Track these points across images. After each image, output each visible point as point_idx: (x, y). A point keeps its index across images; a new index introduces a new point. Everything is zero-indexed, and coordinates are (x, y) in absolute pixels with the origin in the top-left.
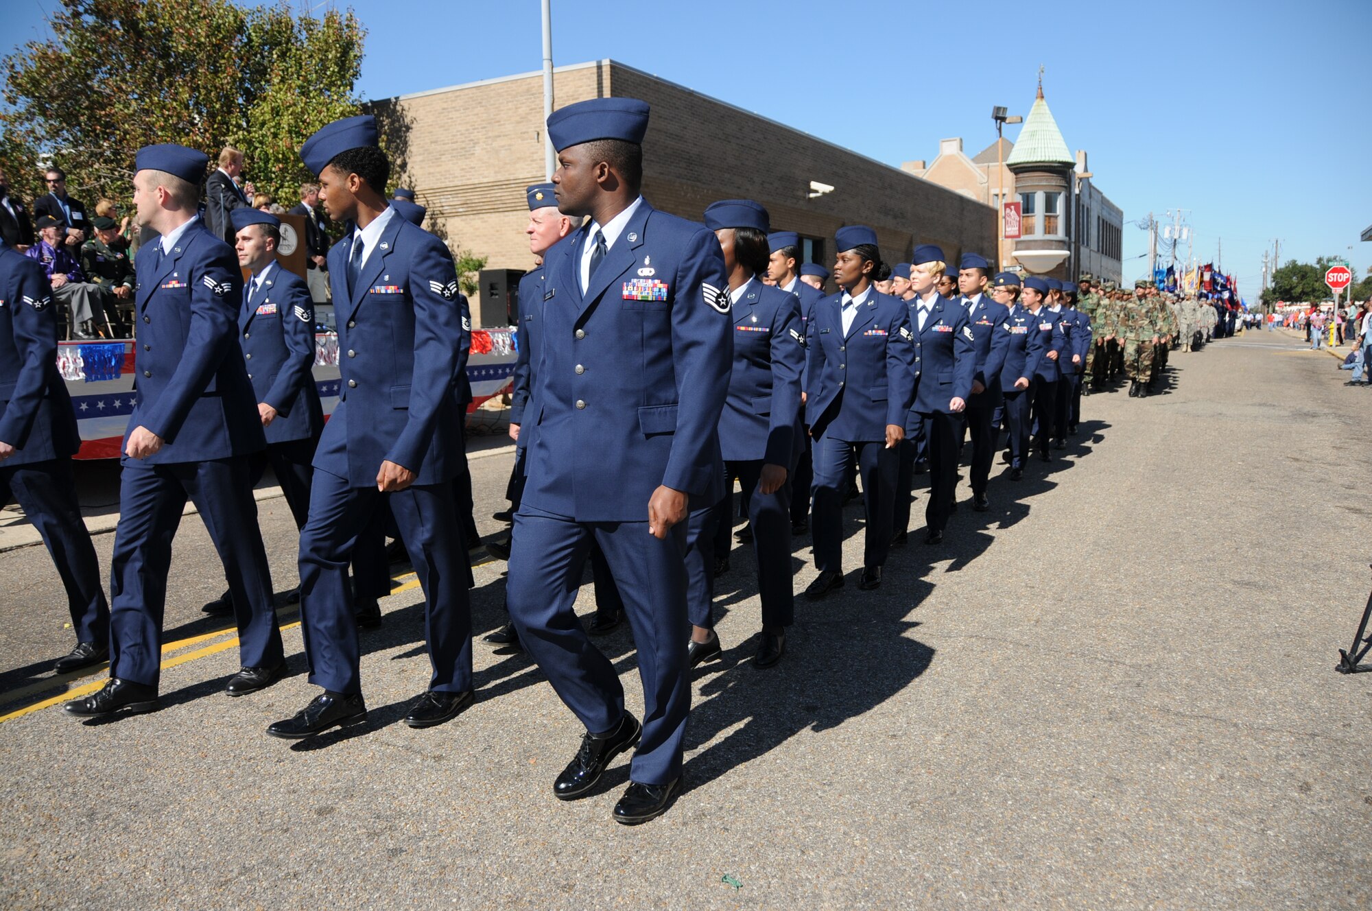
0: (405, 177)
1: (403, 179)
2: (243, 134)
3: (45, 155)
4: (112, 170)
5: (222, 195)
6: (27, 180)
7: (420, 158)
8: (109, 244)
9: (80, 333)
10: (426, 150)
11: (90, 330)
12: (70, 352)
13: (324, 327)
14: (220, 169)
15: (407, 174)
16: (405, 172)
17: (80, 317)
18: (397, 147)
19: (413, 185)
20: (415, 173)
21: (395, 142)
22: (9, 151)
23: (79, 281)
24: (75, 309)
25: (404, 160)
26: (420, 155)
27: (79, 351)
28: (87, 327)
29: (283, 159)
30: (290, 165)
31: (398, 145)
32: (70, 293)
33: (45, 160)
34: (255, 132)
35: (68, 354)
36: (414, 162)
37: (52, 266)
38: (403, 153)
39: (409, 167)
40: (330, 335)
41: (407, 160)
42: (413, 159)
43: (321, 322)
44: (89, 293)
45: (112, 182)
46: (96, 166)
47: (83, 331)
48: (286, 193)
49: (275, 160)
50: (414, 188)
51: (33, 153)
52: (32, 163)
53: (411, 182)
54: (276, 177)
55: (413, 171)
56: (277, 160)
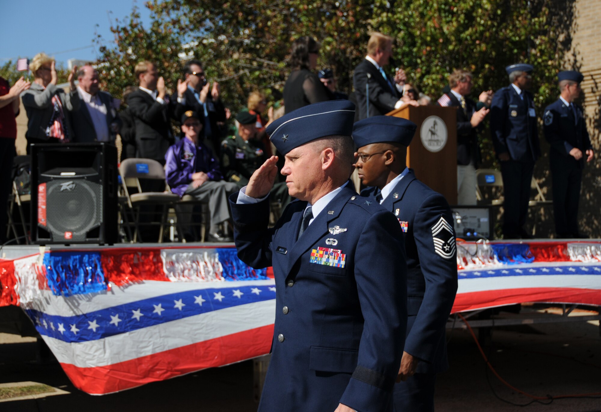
0: (568, 56)
1: (566, 58)
2: (387, 16)
3: (187, 46)
4: (251, 61)
5: (367, 86)
6: (170, 72)
7: (589, 32)
8: (249, 140)
9: (216, 235)
10: (596, 22)
11: (226, 232)
12: (208, 256)
13: (475, 234)
14: (369, 58)
15: (572, 51)
16: (569, 49)
17: (217, 217)
18: (560, 21)
19: (578, 64)
20: (581, 51)
21: (558, 14)
22: (155, 43)
23: (217, 180)
24: (212, 209)
25: (569, 35)
26: (589, 28)
27: (217, 255)
28: (223, 227)
29: (431, 41)
30: (439, 48)
31: (561, 17)
32: (208, 192)
33: (187, 51)
34: (400, 13)
35: (207, 259)
36: (581, 37)
37: (192, 163)
38: (567, 27)
39: (574, 43)
40: (482, 243)
41: (572, 35)
42: (578, 34)
43: (472, 228)
44: (228, 193)
45: (250, 72)
46: (236, 56)
47: (218, 233)
48: (433, 80)
49: (422, 44)
50: (579, 68)
51: (177, 45)
52: (174, 54)
53: (576, 61)
54: (422, 62)
55: (578, 49)
56: (425, 43)
